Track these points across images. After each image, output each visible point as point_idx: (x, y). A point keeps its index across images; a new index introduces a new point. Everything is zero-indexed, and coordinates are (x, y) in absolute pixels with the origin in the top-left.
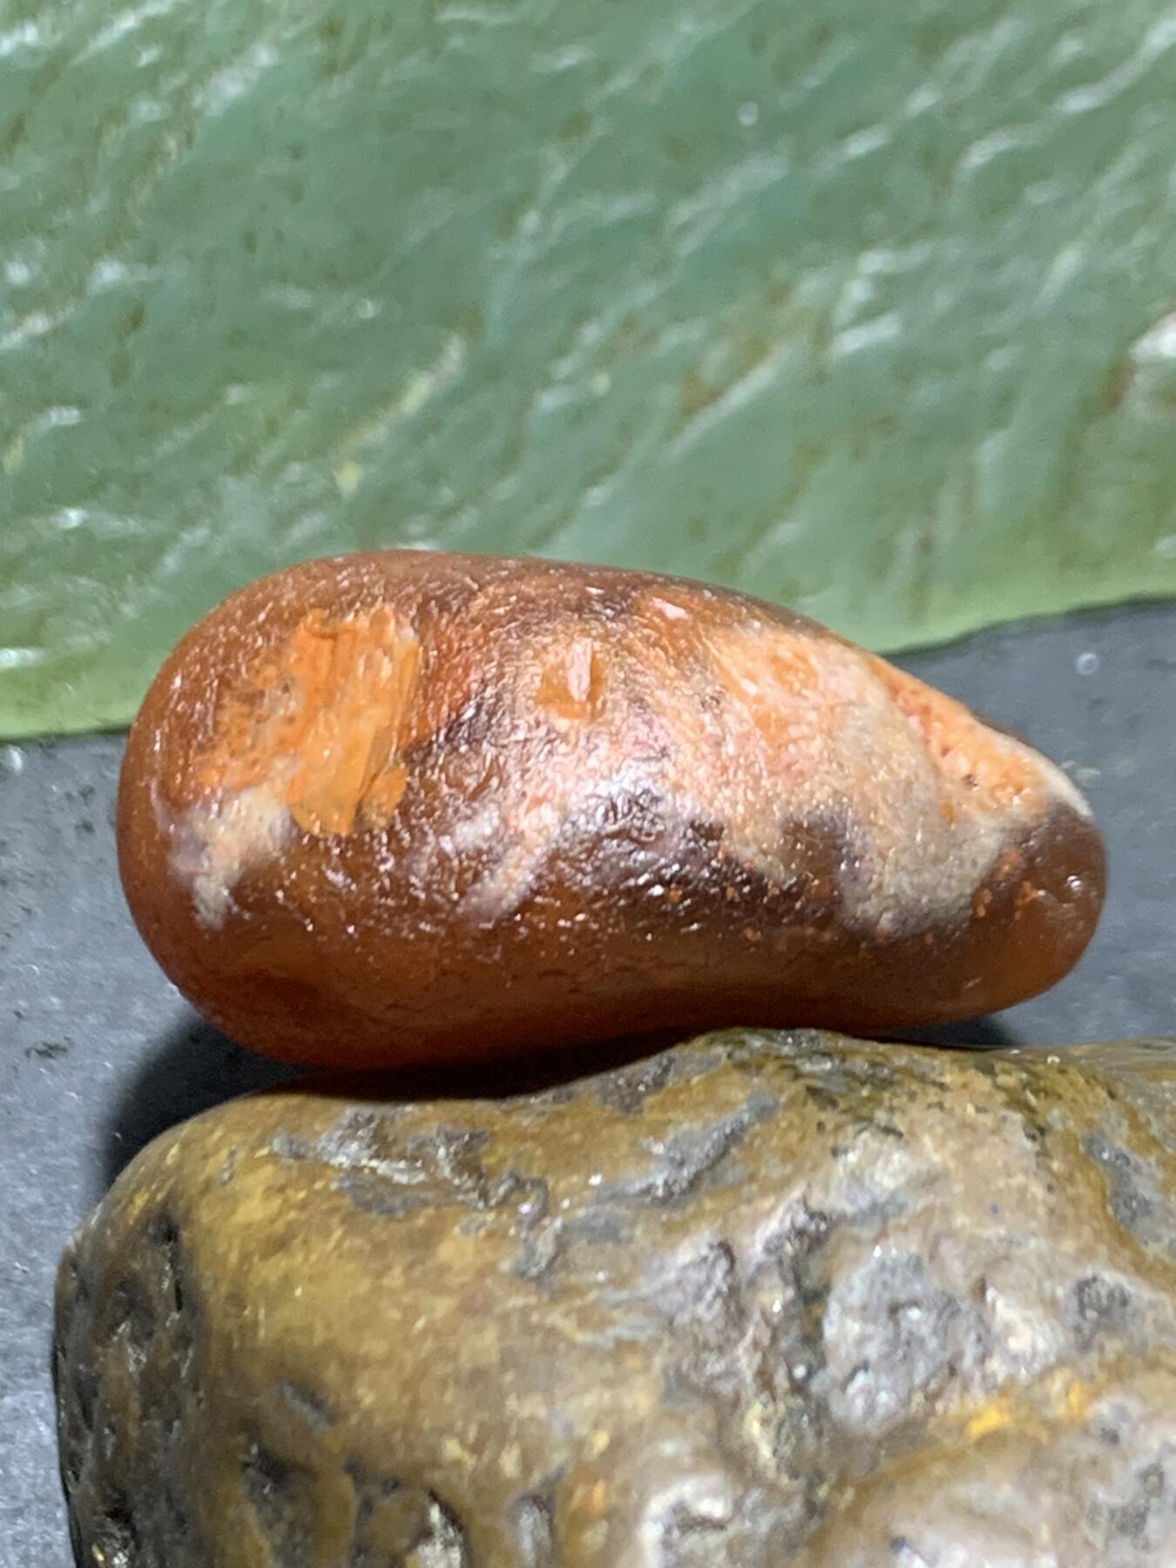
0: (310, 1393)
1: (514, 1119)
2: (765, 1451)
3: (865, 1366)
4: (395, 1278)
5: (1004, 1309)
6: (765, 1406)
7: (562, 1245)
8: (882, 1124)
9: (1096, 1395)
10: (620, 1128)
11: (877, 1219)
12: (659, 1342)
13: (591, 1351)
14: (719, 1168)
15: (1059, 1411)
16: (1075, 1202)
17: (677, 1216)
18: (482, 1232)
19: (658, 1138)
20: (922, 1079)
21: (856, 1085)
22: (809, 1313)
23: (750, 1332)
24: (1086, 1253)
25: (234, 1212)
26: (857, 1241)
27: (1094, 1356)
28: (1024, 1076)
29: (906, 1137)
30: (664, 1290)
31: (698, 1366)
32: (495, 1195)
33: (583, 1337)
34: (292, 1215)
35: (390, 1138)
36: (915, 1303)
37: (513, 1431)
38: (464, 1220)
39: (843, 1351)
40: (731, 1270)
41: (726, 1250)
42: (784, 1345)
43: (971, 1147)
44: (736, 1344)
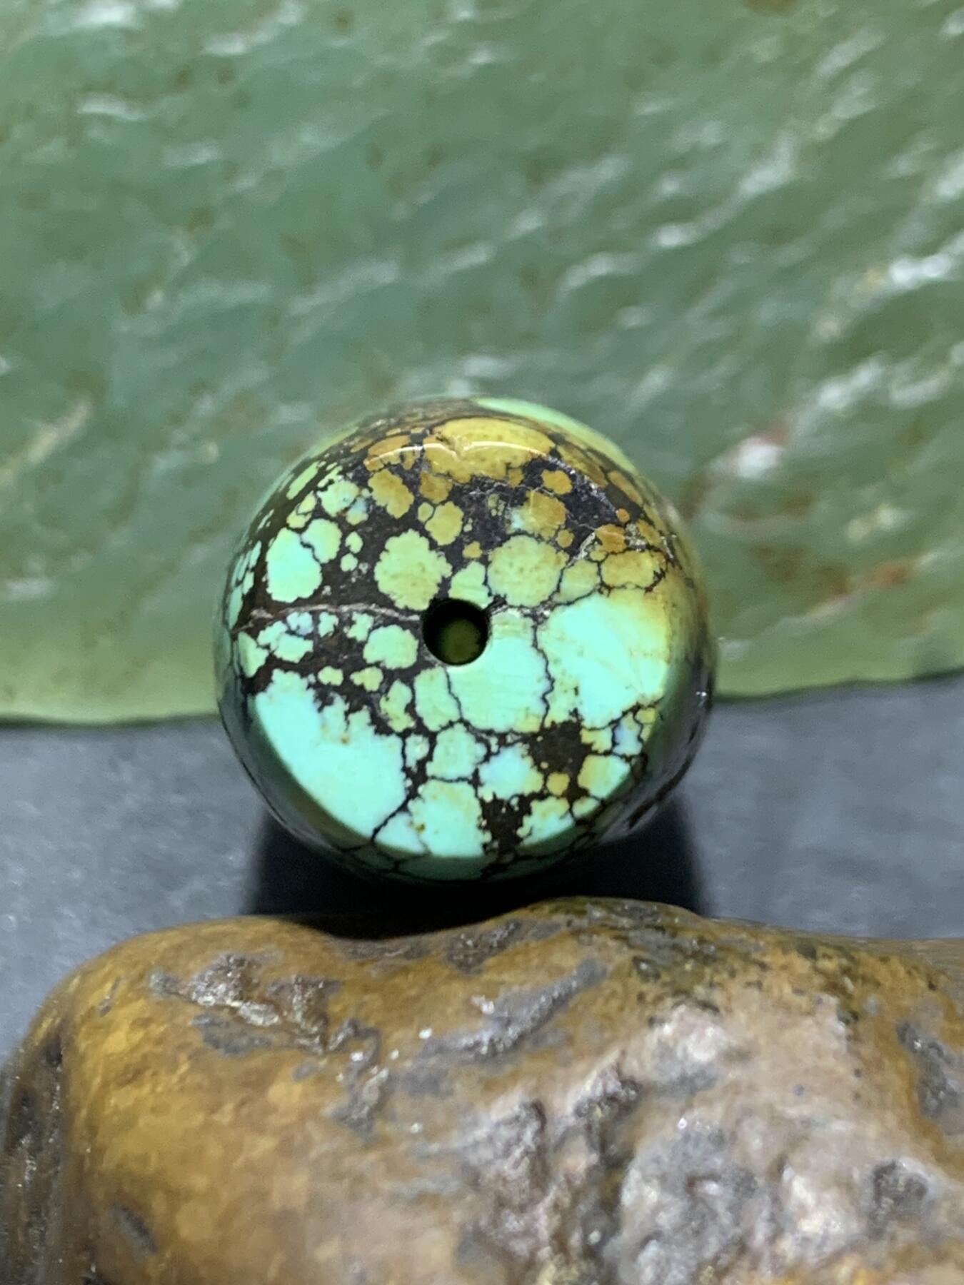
0: (139, 1220)
1: (365, 971)
3: (657, 1236)
4: (225, 1116)
5: (799, 1188)
6: (559, 1269)
7: (385, 1093)
8: (701, 999)
10: (457, 986)
11: (685, 1090)
12: (458, 1196)
13: (395, 1199)
14: (542, 1031)
16: (881, 1089)
17: (496, 1074)
18: (313, 1076)
19: (489, 997)
21: (679, 958)
22: (610, 1179)
23: (553, 1193)
24: (888, 1140)
25: (104, 1041)
26: (666, 1112)
27: (885, 1243)
28: (844, 962)
29: (722, 1011)
30: (476, 1145)
31: (496, 1222)
32: (334, 1042)
33: (387, 1186)
34: (147, 1048)
35: (255, 981)
36: (713, 1177)
38: (299, 1063)
39: (639, 1217)
40: (541, 1130)
41: (539, 1110)
42: (583, 1208)
43: (783, 1027)
44: (538, 1202)
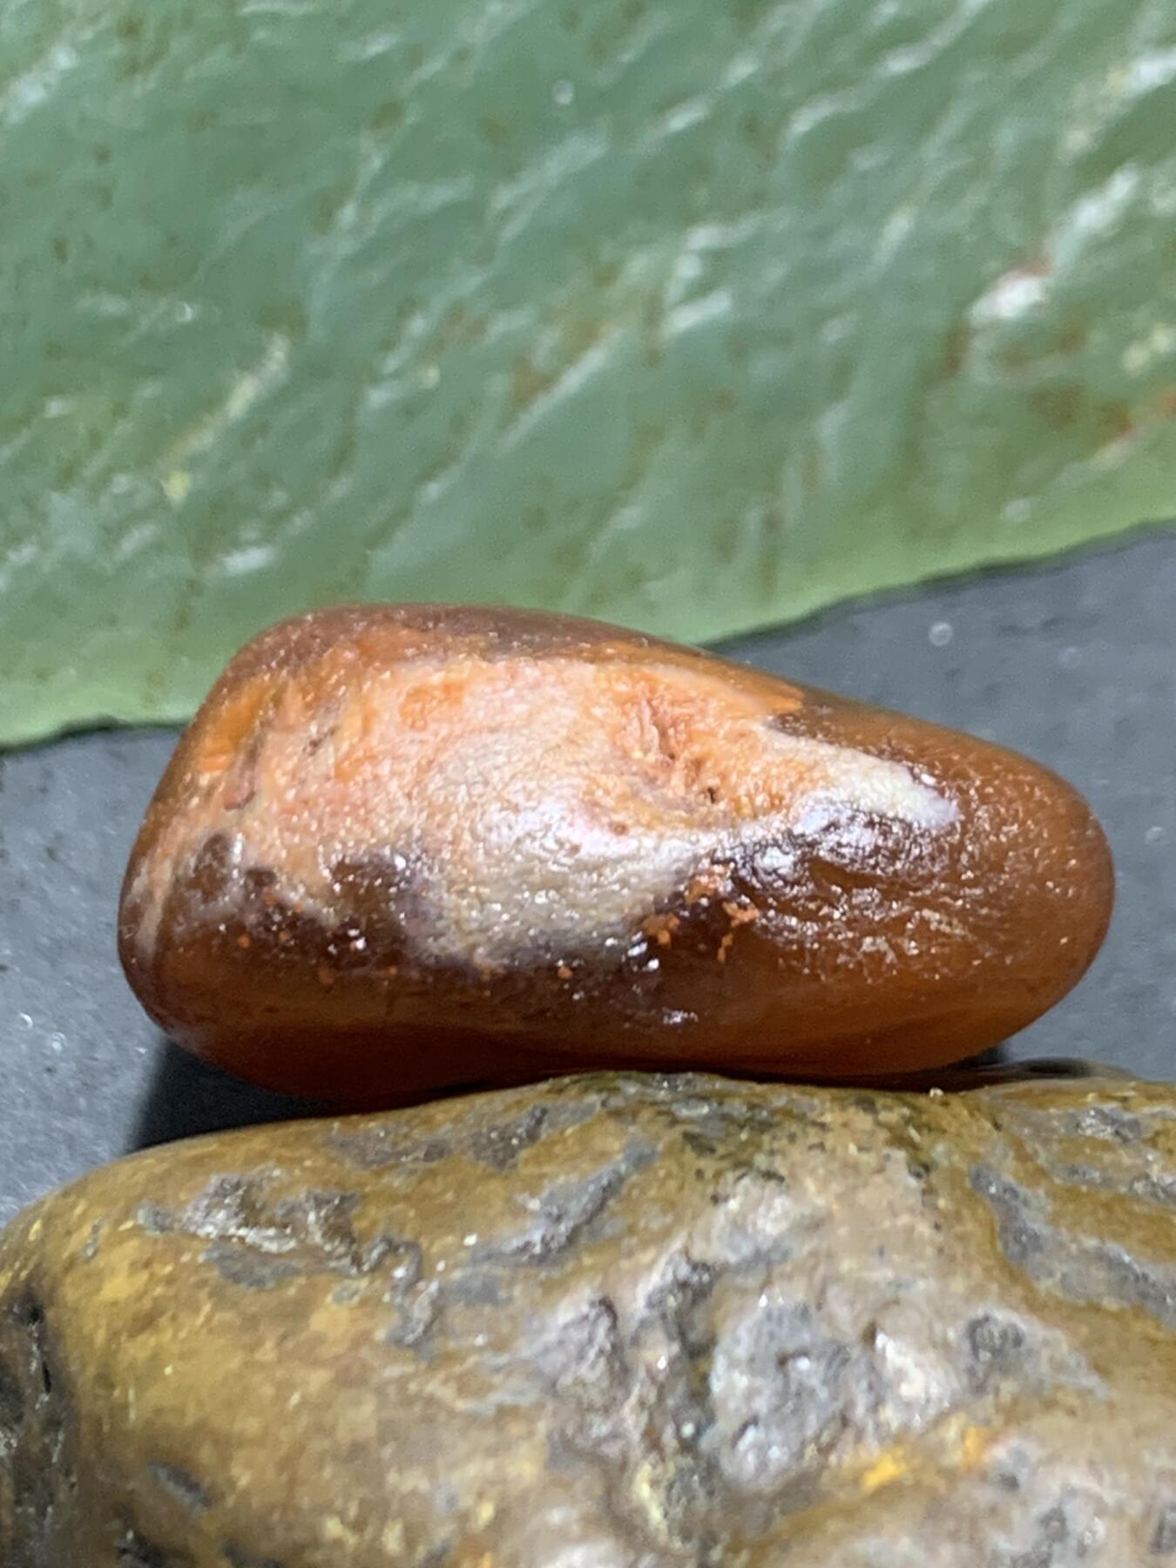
0: (185, 1476)
1: (385, 1180)
2: (656, 1514)
3: (754, 1421)
4: (268, 1352)
5: (894, 1354)
6: (654, 1467)
7: (438, 1309)
8: (763, 1169)
9: (992, 1439)
10: (495, 1186)
11: (762, 1266)
12: (540, 1406)
13: (473, 1419)
14: (596, 1223)
15: (955, 1458)
16: (962, 1238)
17: (556, 1274)
18: (356, 1299)
19: (533, 1195)
20: (801, 1118)
21: (733, 1129)
22: (695, 1368)
23: (636, 1391)
24: (976, 1293)
25: (99, 1290)
26: (743, 1292)
27: (989, 1399)
28: (906, 1111)
29: (788, 1180)
30: (546, 1350)
31: (582, 1428)
32: (369, 1260)
33: (462, 1405)
34: (159, 1291)
35: (258, 1205)
36: (803, 1353)
37: (395, 1507)
38: (337, 1288)
39: (733, 1404)
40: (614, 1327)
41: (608, 1306)
42: (670, 1402)
43: (854, 1189)
44: (622, 1403)
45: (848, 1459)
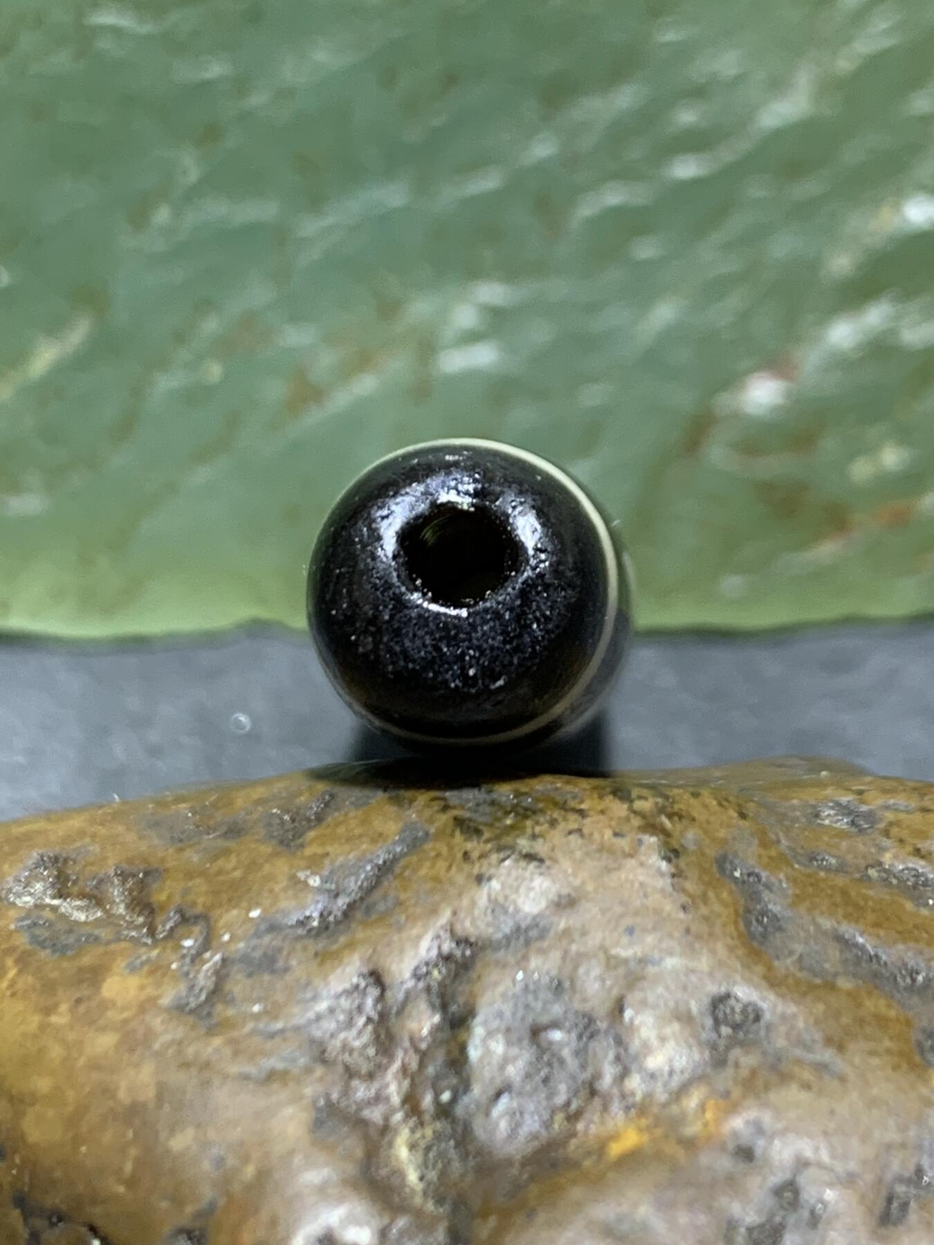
1: (186, 855)
2: (412, 1177)
3: (507, 1088)
4: (62, 1016)
5: (641, 1027)
6: (413, 1131)
7: (221, 978)
8: (524, 852)
9: (733, 1108)
10: (281, 863)
11: (520, 943)
12: (308, 1070)
13: (245, 1078)
14: (371, 900)
15: (692, 1129)
16: (708, 919)
17: (331, 946)
18: (146, 967)
19: (314, 873)
21: (501, 814)
22: (454, 1038)
23: (400, 1054)
24: (721, 970)
26: (504, 965)
27: (730, 1071)
28: (659, 800)
29: (548, 863)
30: (319, 1018)
31: (346, 1092)
32: (163, 930)
33: (236, 1068)
35: (71, 878)
36: (555, 1025)
38: (131, 955)
39: (487, 1074)
40: (381, 998)
41: (377, 977)
42: (431, 1070)
43: (608, 870)
44: (386, 1069)
45: (593, 1129)
